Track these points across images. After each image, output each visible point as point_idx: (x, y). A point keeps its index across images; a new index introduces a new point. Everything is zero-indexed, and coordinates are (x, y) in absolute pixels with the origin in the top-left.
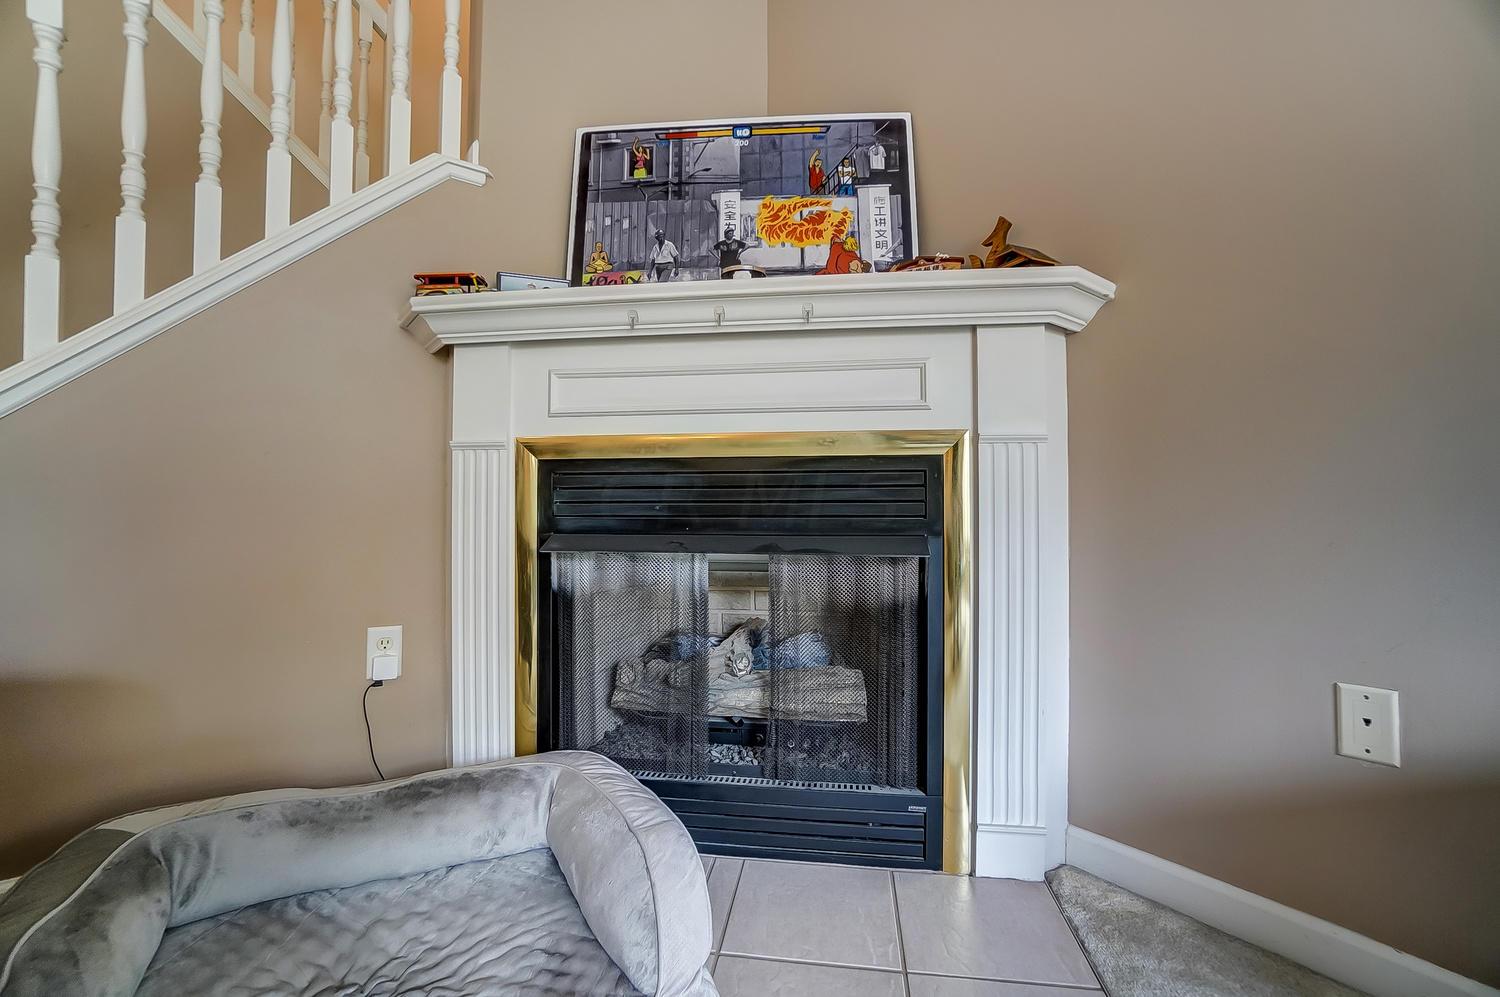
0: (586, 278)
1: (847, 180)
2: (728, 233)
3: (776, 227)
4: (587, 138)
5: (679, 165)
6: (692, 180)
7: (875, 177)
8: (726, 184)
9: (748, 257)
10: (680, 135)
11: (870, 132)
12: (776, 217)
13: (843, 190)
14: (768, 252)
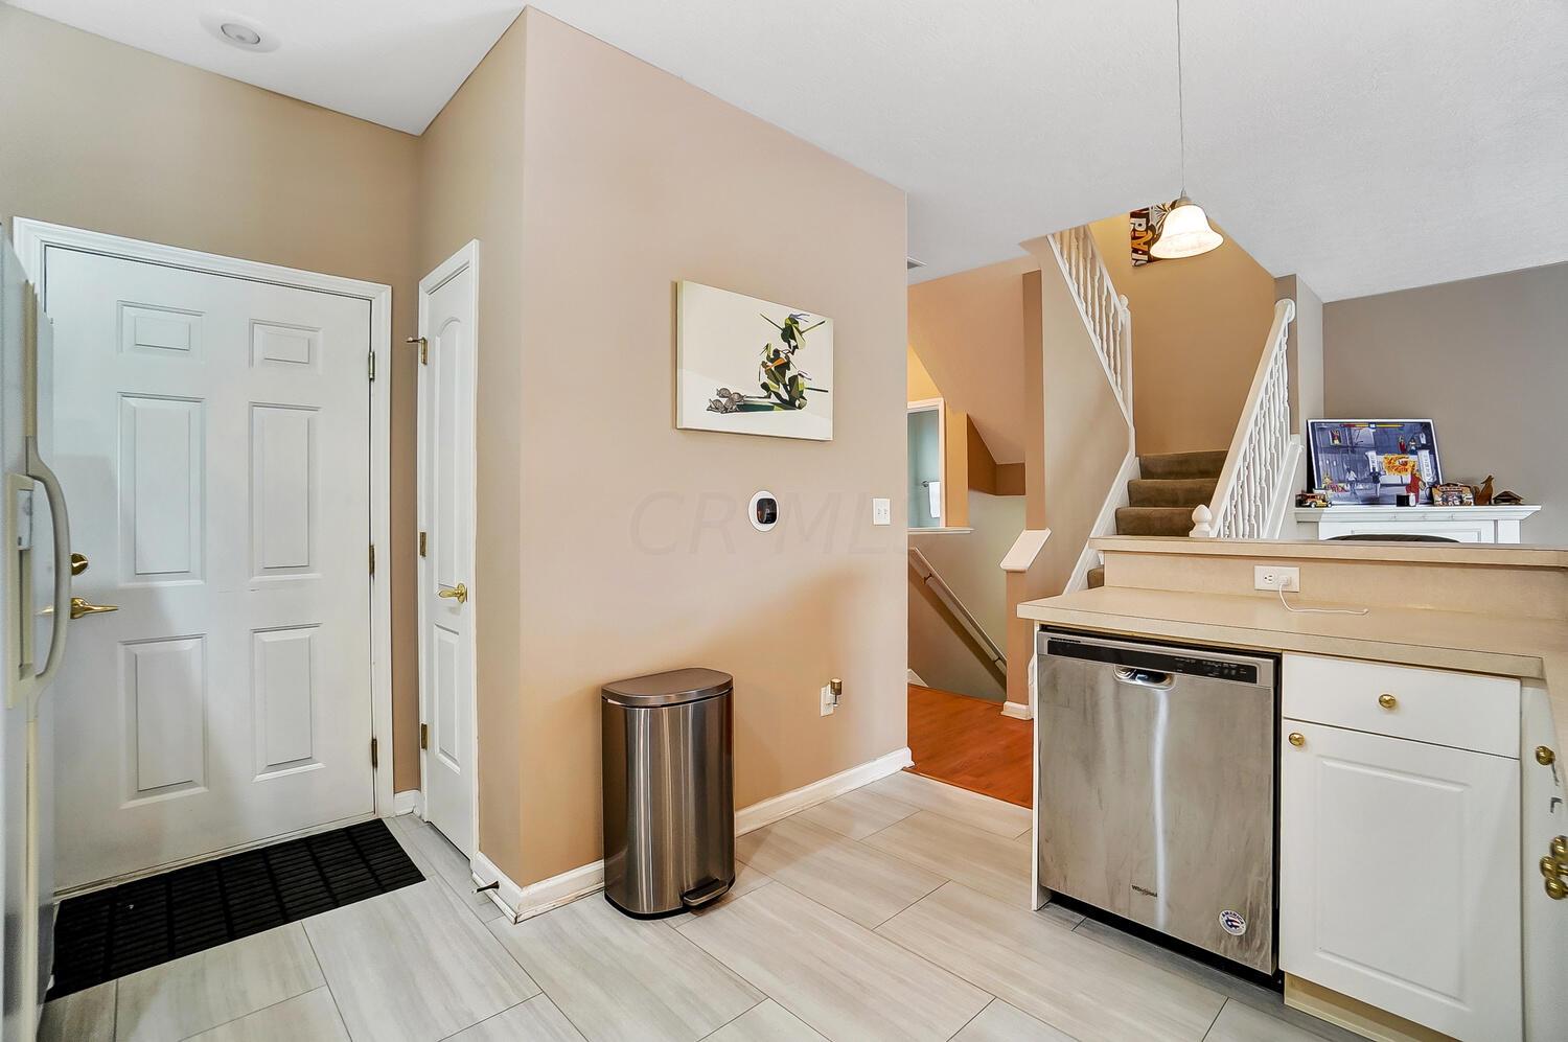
0: (1323, 486)
1: (1413, 448)
2: (1374, 469)
3: (1391, 466)
4: (1313, 424)
5: (1351, 439)
6: (1356, 446)
7: (1424, 447)
8: (1369, 448)
9: (1384, 479)
10: (1349, 426)
11: (1419, 427)
12: (1390, 463)
13: (1414, 453)
14: (1389, 478)
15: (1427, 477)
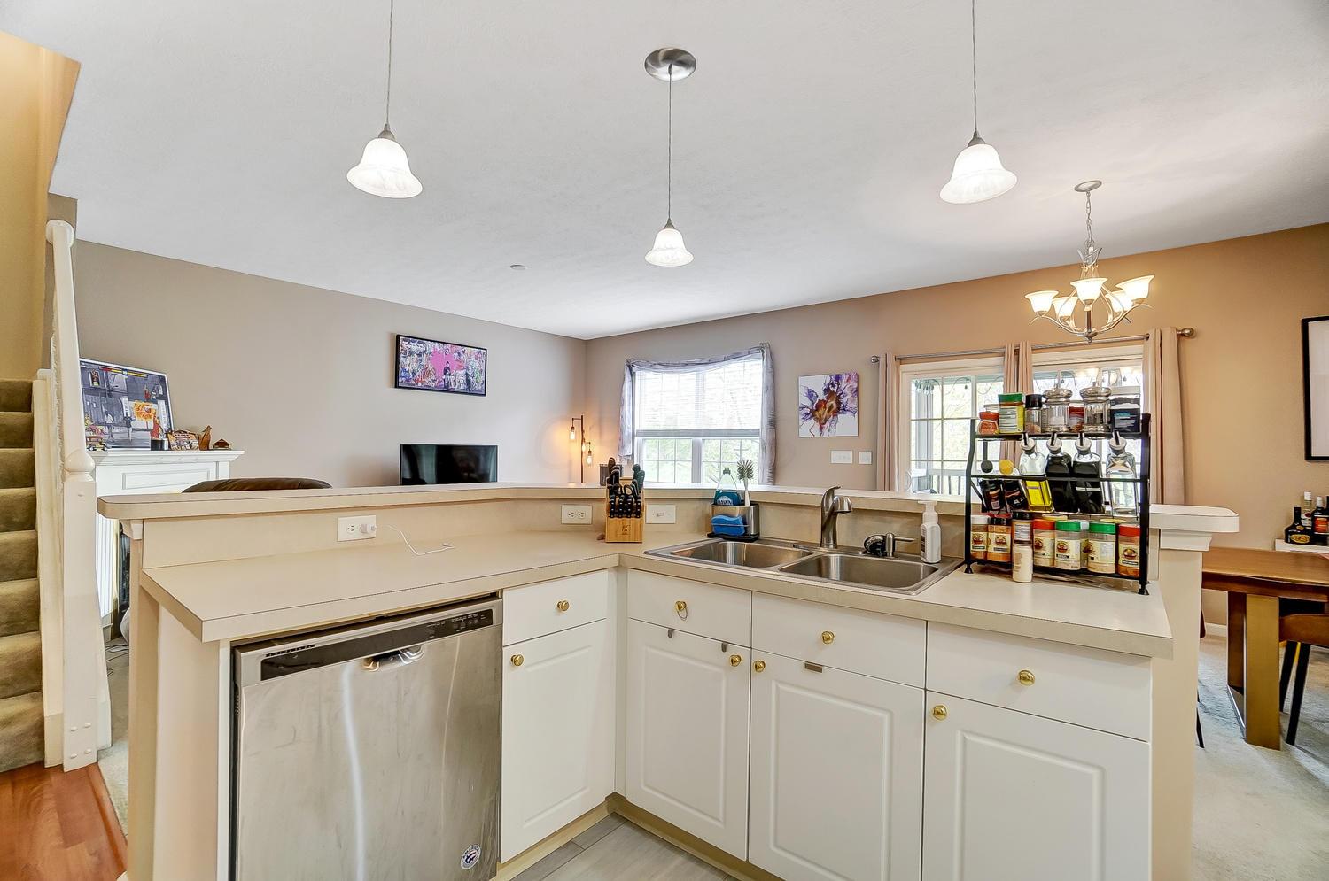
1: (155, 397)
2: (127, 413)
3: (139, 412)
6: (112, 390)
7: (161, 397)
8: (123, 395)
9: (134, 424)
10: (107, 369)
11: (157, 379)
12: (138, 409)
13: (154, 402)
14: (138, 423)
15: (164, 423)
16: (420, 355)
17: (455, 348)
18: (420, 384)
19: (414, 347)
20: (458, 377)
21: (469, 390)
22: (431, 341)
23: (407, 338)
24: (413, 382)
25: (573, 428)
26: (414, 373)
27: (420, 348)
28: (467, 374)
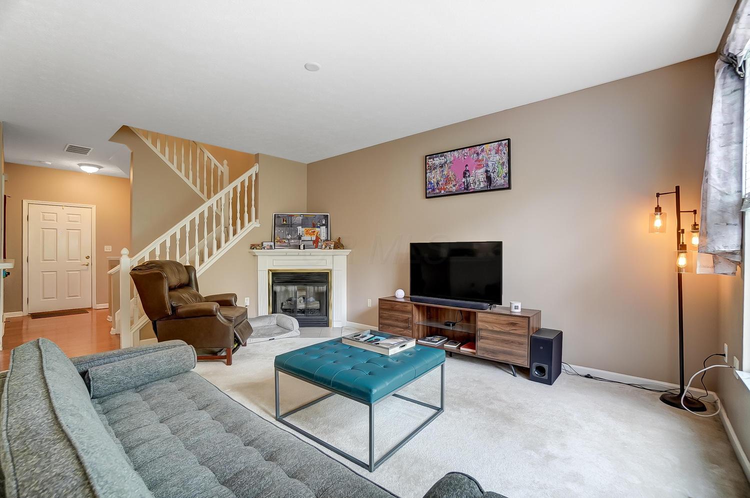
0: (276, 241)
1: (319, 225)
2: (299, 234)
3: (307, 233)
4: (275, 215)
5: (291, 221)
6: (293, 224)
7: (323, 225)
8: (299, 225)
9: (303, 238)
10: (291, 216)
11: (323, 217)
12: (307, 231)
13: (318, 227)
14: (306, 237)
15: (323, 237)
16: (442, 167)
17: (473, 150)
18: (443, 192)
19: (437, 161)
20: (478, 177)
21: (490, 186)
22: (451, 151)
23: (432, 156)
24: (437, 191)
25: (658, 209)
26: (438, 183)
27: (442, 160)
28: (487, 171)
